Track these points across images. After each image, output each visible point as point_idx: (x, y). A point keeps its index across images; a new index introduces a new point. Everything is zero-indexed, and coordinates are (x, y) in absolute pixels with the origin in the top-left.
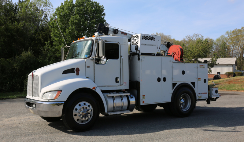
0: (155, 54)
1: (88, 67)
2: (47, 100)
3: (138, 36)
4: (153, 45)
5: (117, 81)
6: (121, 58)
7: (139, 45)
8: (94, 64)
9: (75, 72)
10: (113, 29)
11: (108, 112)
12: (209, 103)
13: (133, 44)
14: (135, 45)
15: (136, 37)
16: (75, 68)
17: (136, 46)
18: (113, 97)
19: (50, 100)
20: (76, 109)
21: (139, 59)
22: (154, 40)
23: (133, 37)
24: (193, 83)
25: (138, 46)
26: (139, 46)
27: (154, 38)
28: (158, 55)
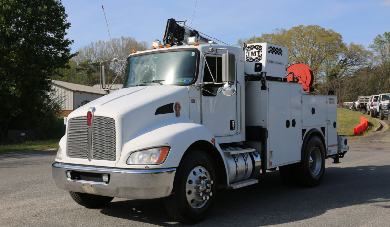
0: (282, 80)
1: (193, 101)
2: (143, 167)
3: (261, 46)
4: (280, 63)
5: (232, 128)
6: (238, 84)
7: (263, 62)
8: (201, 96)
9: (173, 112)
10: (190, 31)
11: (230, 184)
12: (336, 161)
13: (248, 61)
14: (254, 63)
15: (254, 47)
16: (173, 104)
17: (256, 64)
18: (234, 156)
19: (150, 167)
20: (190, 182)
21: (264, 87)
22: (282, 54)
23: (249, 47)
24: (323, 129)
25: (261, 65)
26: (264, 64)
27: (282, 51)
28: (285, 80)
